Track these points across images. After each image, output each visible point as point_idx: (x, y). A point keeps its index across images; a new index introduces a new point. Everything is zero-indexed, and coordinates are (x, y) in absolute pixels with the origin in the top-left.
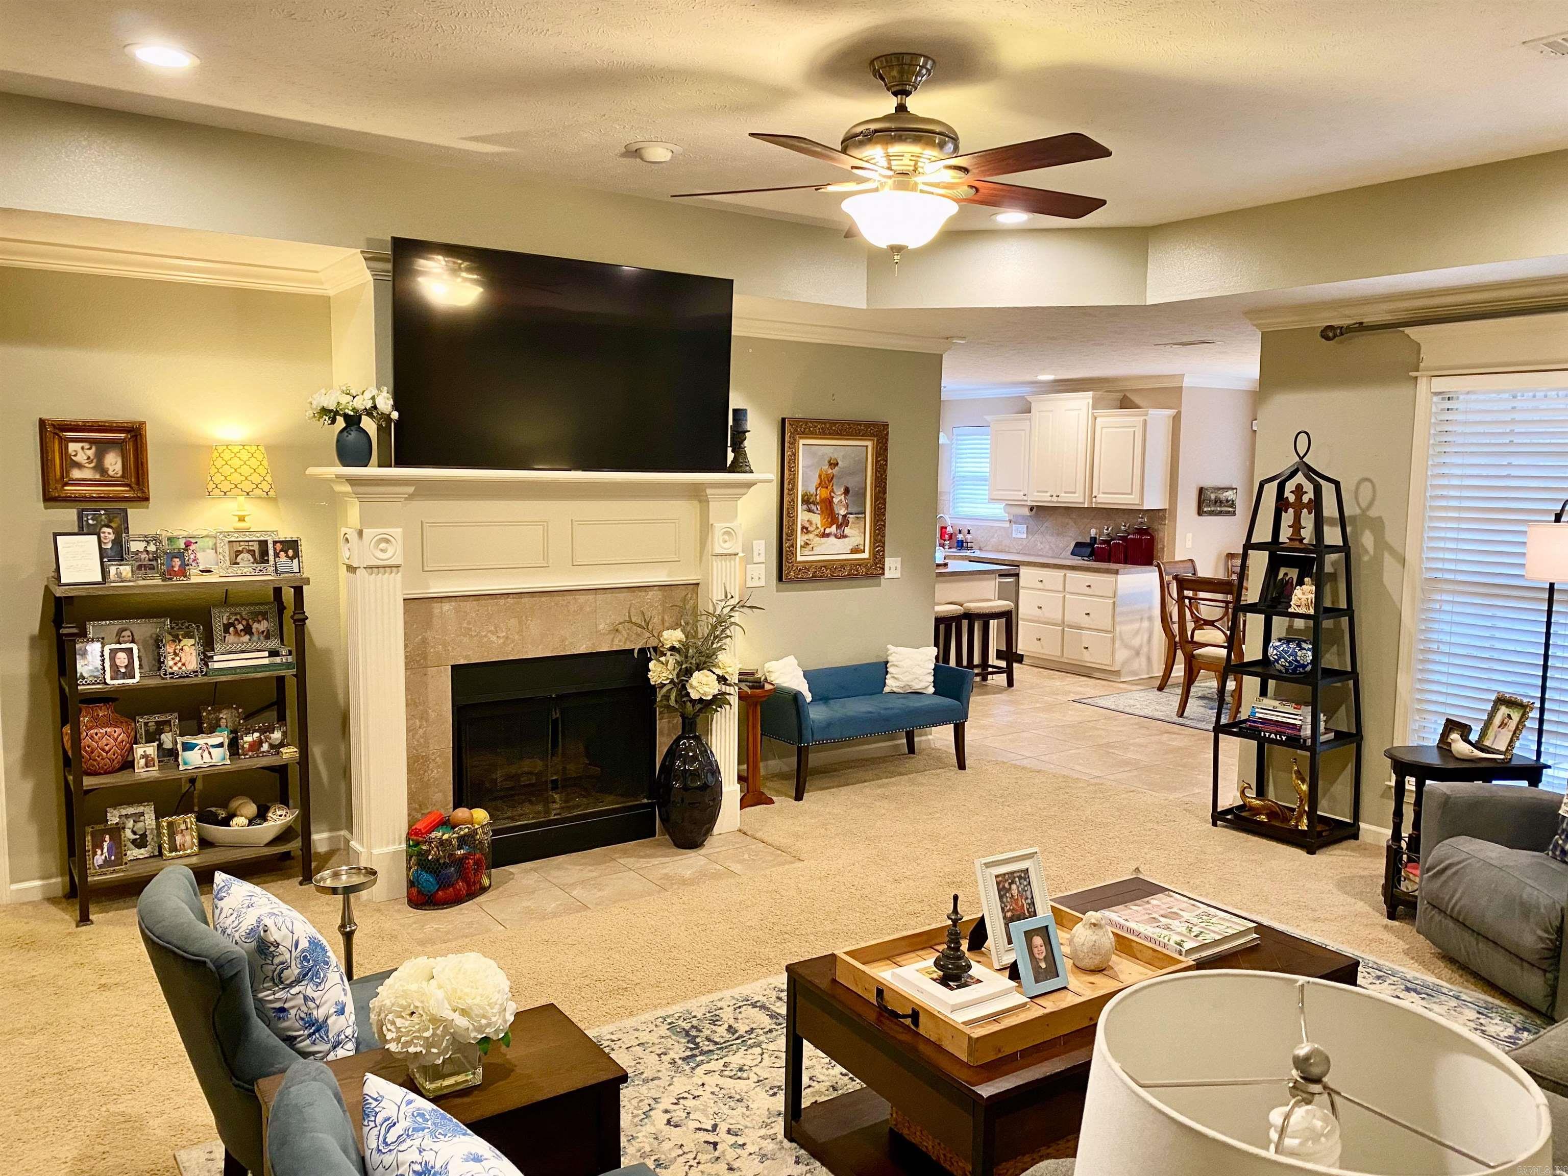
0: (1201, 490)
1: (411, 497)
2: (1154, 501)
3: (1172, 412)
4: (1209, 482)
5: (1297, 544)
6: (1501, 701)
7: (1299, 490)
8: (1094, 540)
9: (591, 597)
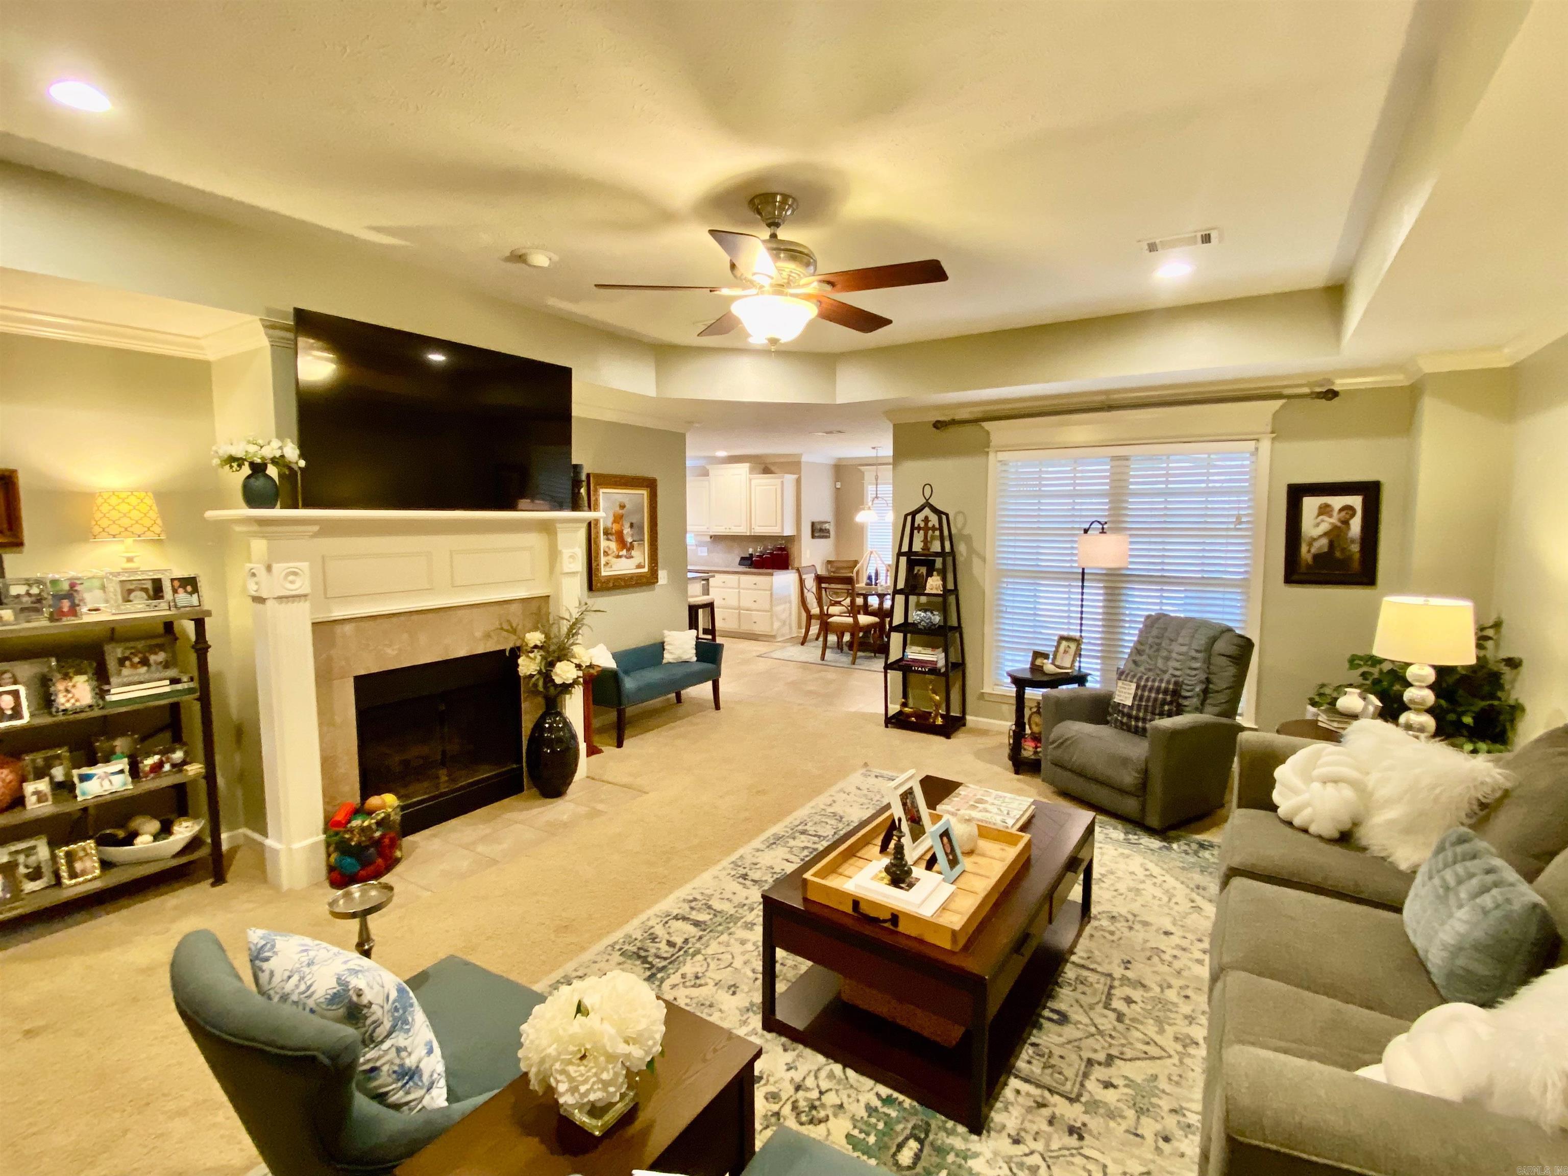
0: (813, 524)
1: (316, 535)
2: (789, 531)
3: (796, 476)
4: (817, 519)
5: (926, 552)
6: (1062, 638)
7: (926, 520)
8: (751, 555)
9: (468, 611)
